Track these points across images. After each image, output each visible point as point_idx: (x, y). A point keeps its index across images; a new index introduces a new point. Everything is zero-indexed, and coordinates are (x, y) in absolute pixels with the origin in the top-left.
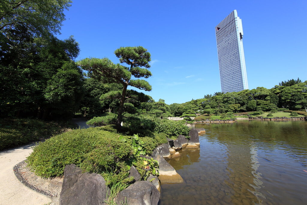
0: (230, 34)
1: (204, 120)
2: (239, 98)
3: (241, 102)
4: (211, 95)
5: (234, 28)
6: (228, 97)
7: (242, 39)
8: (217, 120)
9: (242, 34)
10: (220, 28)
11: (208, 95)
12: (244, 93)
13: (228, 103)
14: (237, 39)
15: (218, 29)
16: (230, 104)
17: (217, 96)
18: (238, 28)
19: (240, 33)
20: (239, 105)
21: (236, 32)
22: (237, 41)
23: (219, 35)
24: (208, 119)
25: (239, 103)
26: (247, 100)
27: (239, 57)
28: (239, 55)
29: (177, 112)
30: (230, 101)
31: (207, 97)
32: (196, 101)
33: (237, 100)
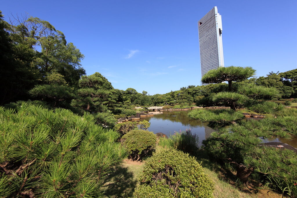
0: (210, 29)
1: (168, 109)
2: (204, 91)
3: (206, 94)
4: (186, 88)
5: (214, 24)
6: (196, 90)
7: (221, 34)
8: (177, 109)
9: (221, 30)
10: (202, 23)
11: (183, 88)
12: (209, 87)
13: (196, 95)
14: (216, 35)
15: (201, 23)
16: (198, 95)
17: (190, 89)
18: (217, 24)
19: (220, 29)
20: (204, 96)
21: (216, 28)
22: (216, 36)
23: (201, 30)
24: (172, 108)
25: (204, 95)
26: (210, 93)
27: (217, 51)
28: (217, 50)
29: (157, 102)
30: (198, 93)
31: (183, 89)
32: (174, 93)
33: (203, 92)
